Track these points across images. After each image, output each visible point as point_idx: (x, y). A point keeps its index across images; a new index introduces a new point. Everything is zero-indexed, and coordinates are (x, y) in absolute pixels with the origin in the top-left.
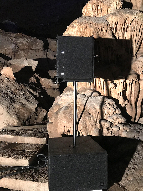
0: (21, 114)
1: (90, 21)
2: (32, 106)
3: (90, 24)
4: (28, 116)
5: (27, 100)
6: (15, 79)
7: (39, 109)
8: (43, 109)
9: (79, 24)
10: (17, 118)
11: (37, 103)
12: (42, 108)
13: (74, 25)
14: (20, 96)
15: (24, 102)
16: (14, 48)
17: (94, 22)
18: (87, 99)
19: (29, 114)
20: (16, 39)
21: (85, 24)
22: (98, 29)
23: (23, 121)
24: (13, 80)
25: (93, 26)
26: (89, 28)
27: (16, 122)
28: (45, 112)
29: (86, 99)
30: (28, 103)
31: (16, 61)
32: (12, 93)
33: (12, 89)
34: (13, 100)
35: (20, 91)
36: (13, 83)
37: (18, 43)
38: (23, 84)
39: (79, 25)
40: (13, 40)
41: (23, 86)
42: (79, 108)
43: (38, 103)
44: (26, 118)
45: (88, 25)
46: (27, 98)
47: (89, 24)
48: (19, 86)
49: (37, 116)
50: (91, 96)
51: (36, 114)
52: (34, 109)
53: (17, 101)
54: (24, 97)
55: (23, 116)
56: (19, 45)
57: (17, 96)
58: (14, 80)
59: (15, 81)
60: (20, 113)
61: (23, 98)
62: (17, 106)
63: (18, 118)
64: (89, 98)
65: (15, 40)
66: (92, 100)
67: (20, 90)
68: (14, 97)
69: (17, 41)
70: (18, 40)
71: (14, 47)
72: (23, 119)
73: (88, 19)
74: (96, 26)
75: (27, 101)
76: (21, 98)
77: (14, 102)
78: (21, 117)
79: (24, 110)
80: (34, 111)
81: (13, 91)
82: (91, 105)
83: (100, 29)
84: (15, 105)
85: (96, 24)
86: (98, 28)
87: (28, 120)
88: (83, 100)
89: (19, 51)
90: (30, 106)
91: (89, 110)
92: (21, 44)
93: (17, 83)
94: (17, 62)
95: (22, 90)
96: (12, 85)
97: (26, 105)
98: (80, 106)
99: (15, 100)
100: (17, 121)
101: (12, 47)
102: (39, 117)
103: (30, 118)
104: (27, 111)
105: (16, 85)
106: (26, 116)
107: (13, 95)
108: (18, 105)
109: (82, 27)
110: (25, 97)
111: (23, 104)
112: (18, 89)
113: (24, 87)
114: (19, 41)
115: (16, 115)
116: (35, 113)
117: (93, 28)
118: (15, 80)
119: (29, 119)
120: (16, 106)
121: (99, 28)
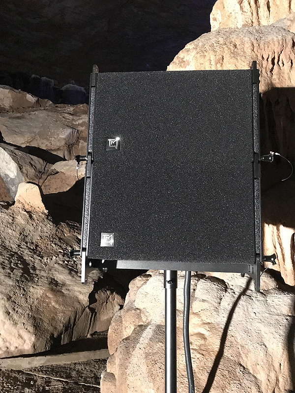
0: (46, 313)
1: (234, 38)
2: (79, 289)
3: (235, 46)
4: (67, 318)
5: (71, 271)
6: (46, 211)
7: (101, 296)
8: (112, 293)
9: (197, 53)
10: (31, 329)
11: (96, 278)
12: (108, 292)
13: (185, 60)
14: (54, 258)
15: (62, 276)
16: (69, 136)
17: (246, 39)
18: (231, 305)
19: (69, 312)
20: (75, 118)
21: (218, 49)
22: (261, 59)
23: (52, 335)
24: (41, 215)
25: (244, 52)
26: (232, 60)
27: (28, 341)
28: (118, 303)
29: (227, 301)
30: (71, 278)
31: (68, 165)
32: (35, 250)
33: (36, 238)
34: (32, 271)
35: (55, 244)
36: (41, 224)
37: (79, 125)
38: (68, 224)
39: (199, 55)
40: (68, 120)
41: (66, 230)
42: (202, 342)
43: (99, 278)
44: (60, 327)
45: (226, 52)
46: (72, 263)
47: (229, 48)
48: (54, 231)
49: (95, 315)
50: (249, 292)
51: (93, 311)
52: (84, 299)
53: (43, 273)
54: (64, 262)
55: (53, 319)
56: (80, 128)
57: (45, 258)
58: (43, 216)
59: (47, 219)
60: (43, 312)
61: (61, 263)
62: (38, 291)
63: (37, 327)
64: (240, 302)
65: (73, 120)
66: (250, 310)
67: (57, 242)
68: (37, 261)
69: (77, 120)
70: (79, 119)
71: (70, 134)
72: (50, 329)
73: (228, 34)
74: (255, 50)
75: (70, 273)
76: (56, 265)
77: (32, 280)
78: (46, 325)
79: (57, 302)
80: (84, 303)
81: (37, 246)
82: (247, 331)
83: (270, 60)
84: (32, 290)
85: (253, 45)
86: (263, 58)
87: (66, 330)
88: (216, 310)
89: (82, 141)
90: (76, 288)
91: (243, 355)
92: (84, 128)
93: (51, 224)
94: (67, 168)
95: (62, 239)
96: (37, 229)
97: (64, 285)
98: (207, 334)
99: (38, 272)
100: (33, 339)
101: (64, 134)
102: (100, 318)
103: (74, 324)
104: (65, 304)
105: (48, 228)
106: (62, 318)
107: (35, 256)
108: (41, 289)
109: (207, 58)
110: (68, 259)
111: (57, 284)
112: (52, 238)
113: (70, 231)
114: (80, 121)
115: (31, 321)
116: (87, 309)
117: (243, 58)
118: (47, 214)
119: (69, 327)
120: (36, 290)
121: (265, 57)
